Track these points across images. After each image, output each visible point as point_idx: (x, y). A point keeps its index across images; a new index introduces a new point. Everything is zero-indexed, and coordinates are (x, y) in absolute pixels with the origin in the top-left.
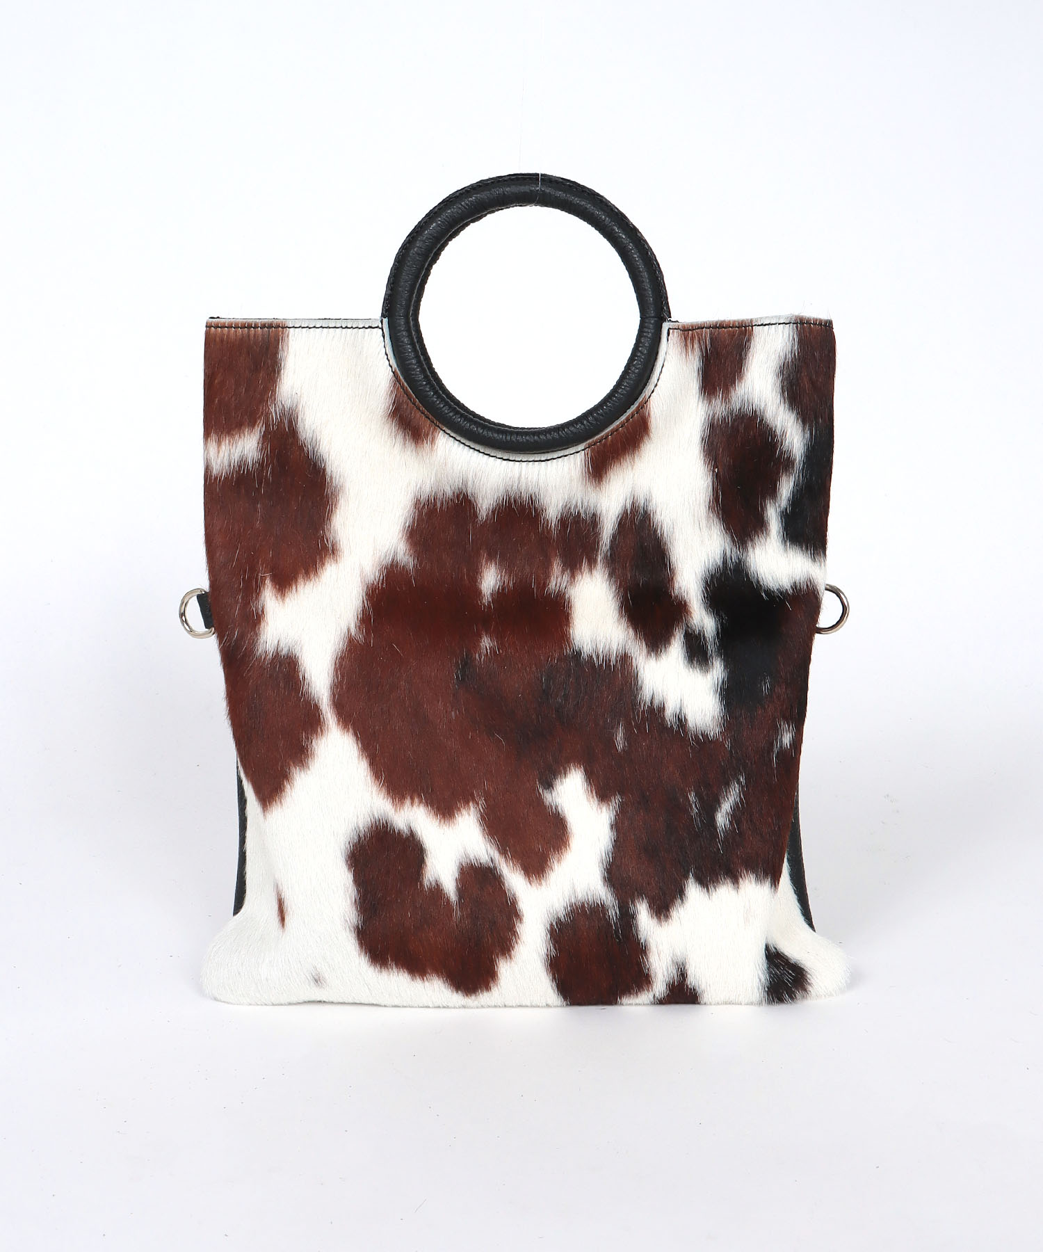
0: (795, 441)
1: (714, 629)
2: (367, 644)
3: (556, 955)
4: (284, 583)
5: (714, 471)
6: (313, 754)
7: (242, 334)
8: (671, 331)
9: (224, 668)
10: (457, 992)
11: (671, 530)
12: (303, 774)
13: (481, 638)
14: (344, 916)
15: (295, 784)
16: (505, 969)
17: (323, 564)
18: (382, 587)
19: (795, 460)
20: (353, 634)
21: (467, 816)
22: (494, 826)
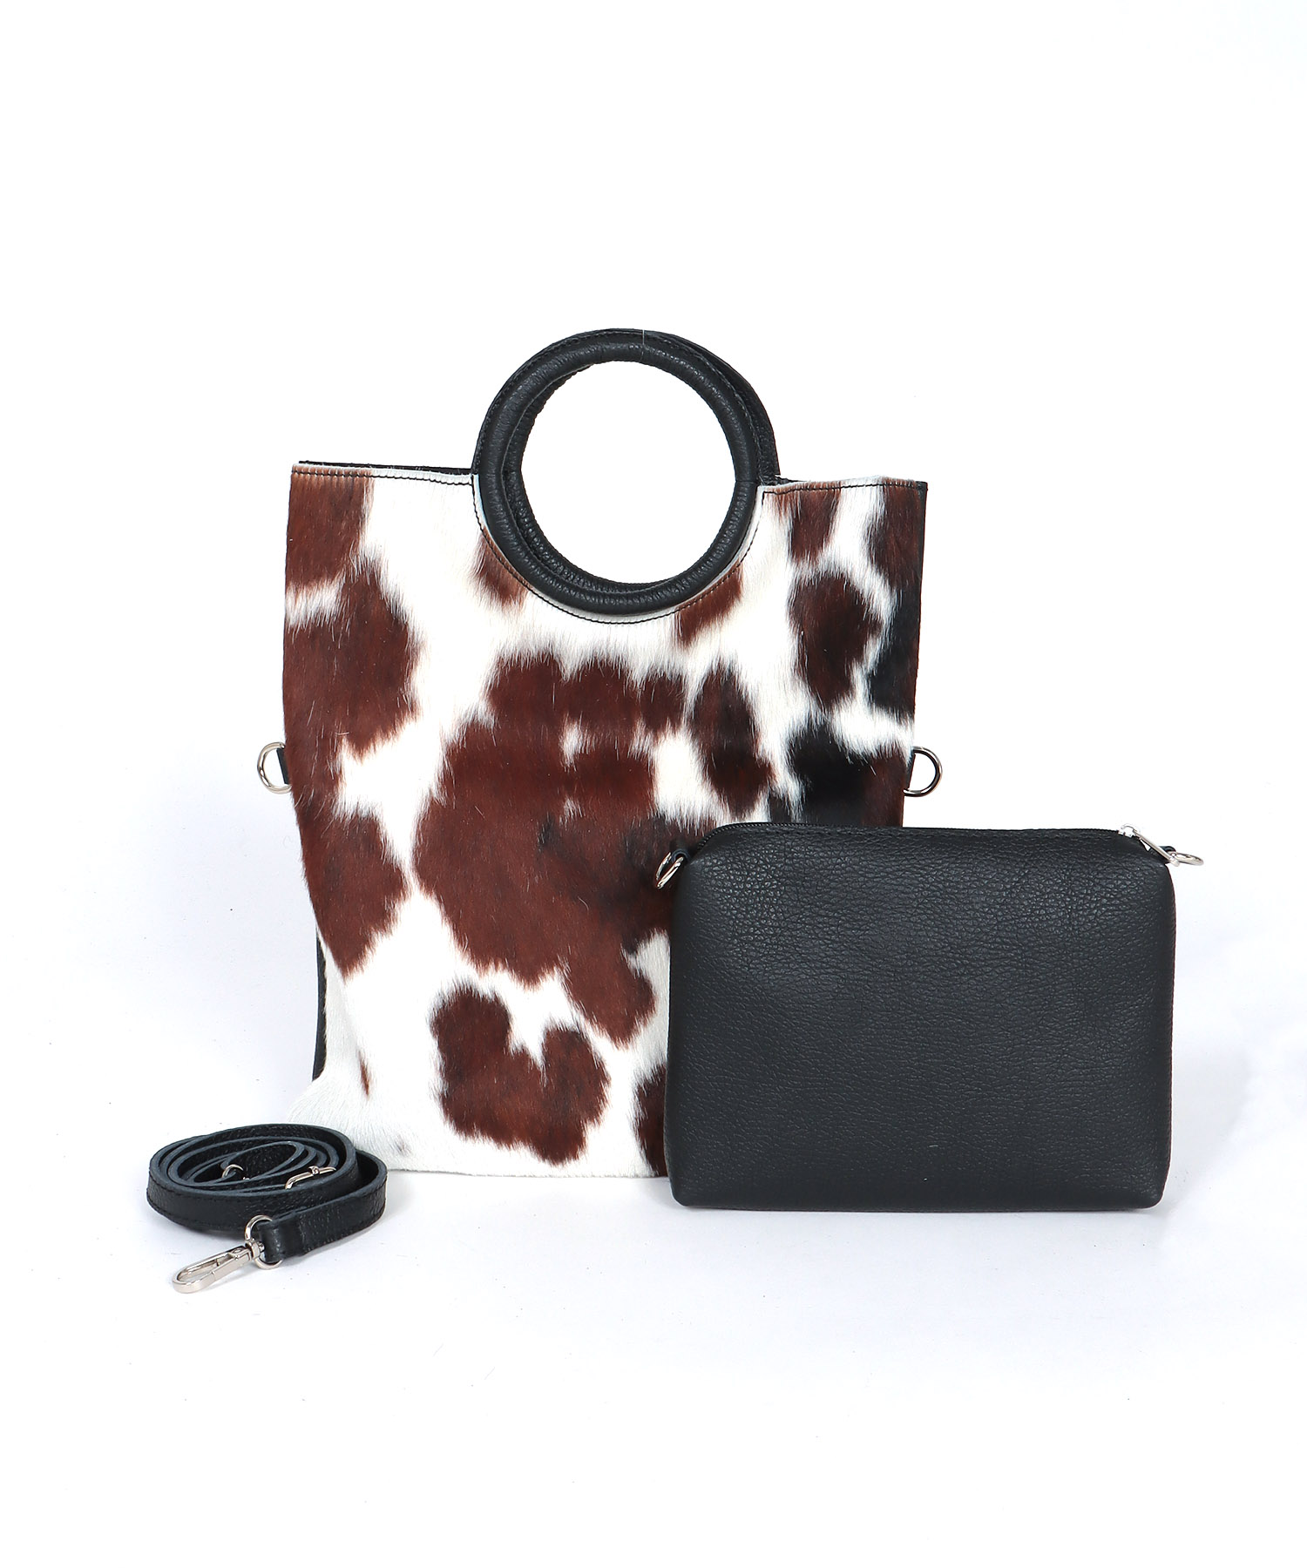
0: (883, 604)
1: (798, 793)
2: (449, 805)
3: (645, 1118)
4: (361, 744)
5: (800, 634)
6: (395, 920)
7: (325, 481)
8: (766, 495)
9: (300, 828)
10: (544, 1160)
11: (756, 692)
12: (385, 939)
13: (564, 801)
14: (429, 1083)
15: (377, 948)
16: (592, 1134)
17: (401, 723)
18: (462, 747)
19: (882, 623)
20: (435, 796)
21: (551, 979)
22: (580, 990)
